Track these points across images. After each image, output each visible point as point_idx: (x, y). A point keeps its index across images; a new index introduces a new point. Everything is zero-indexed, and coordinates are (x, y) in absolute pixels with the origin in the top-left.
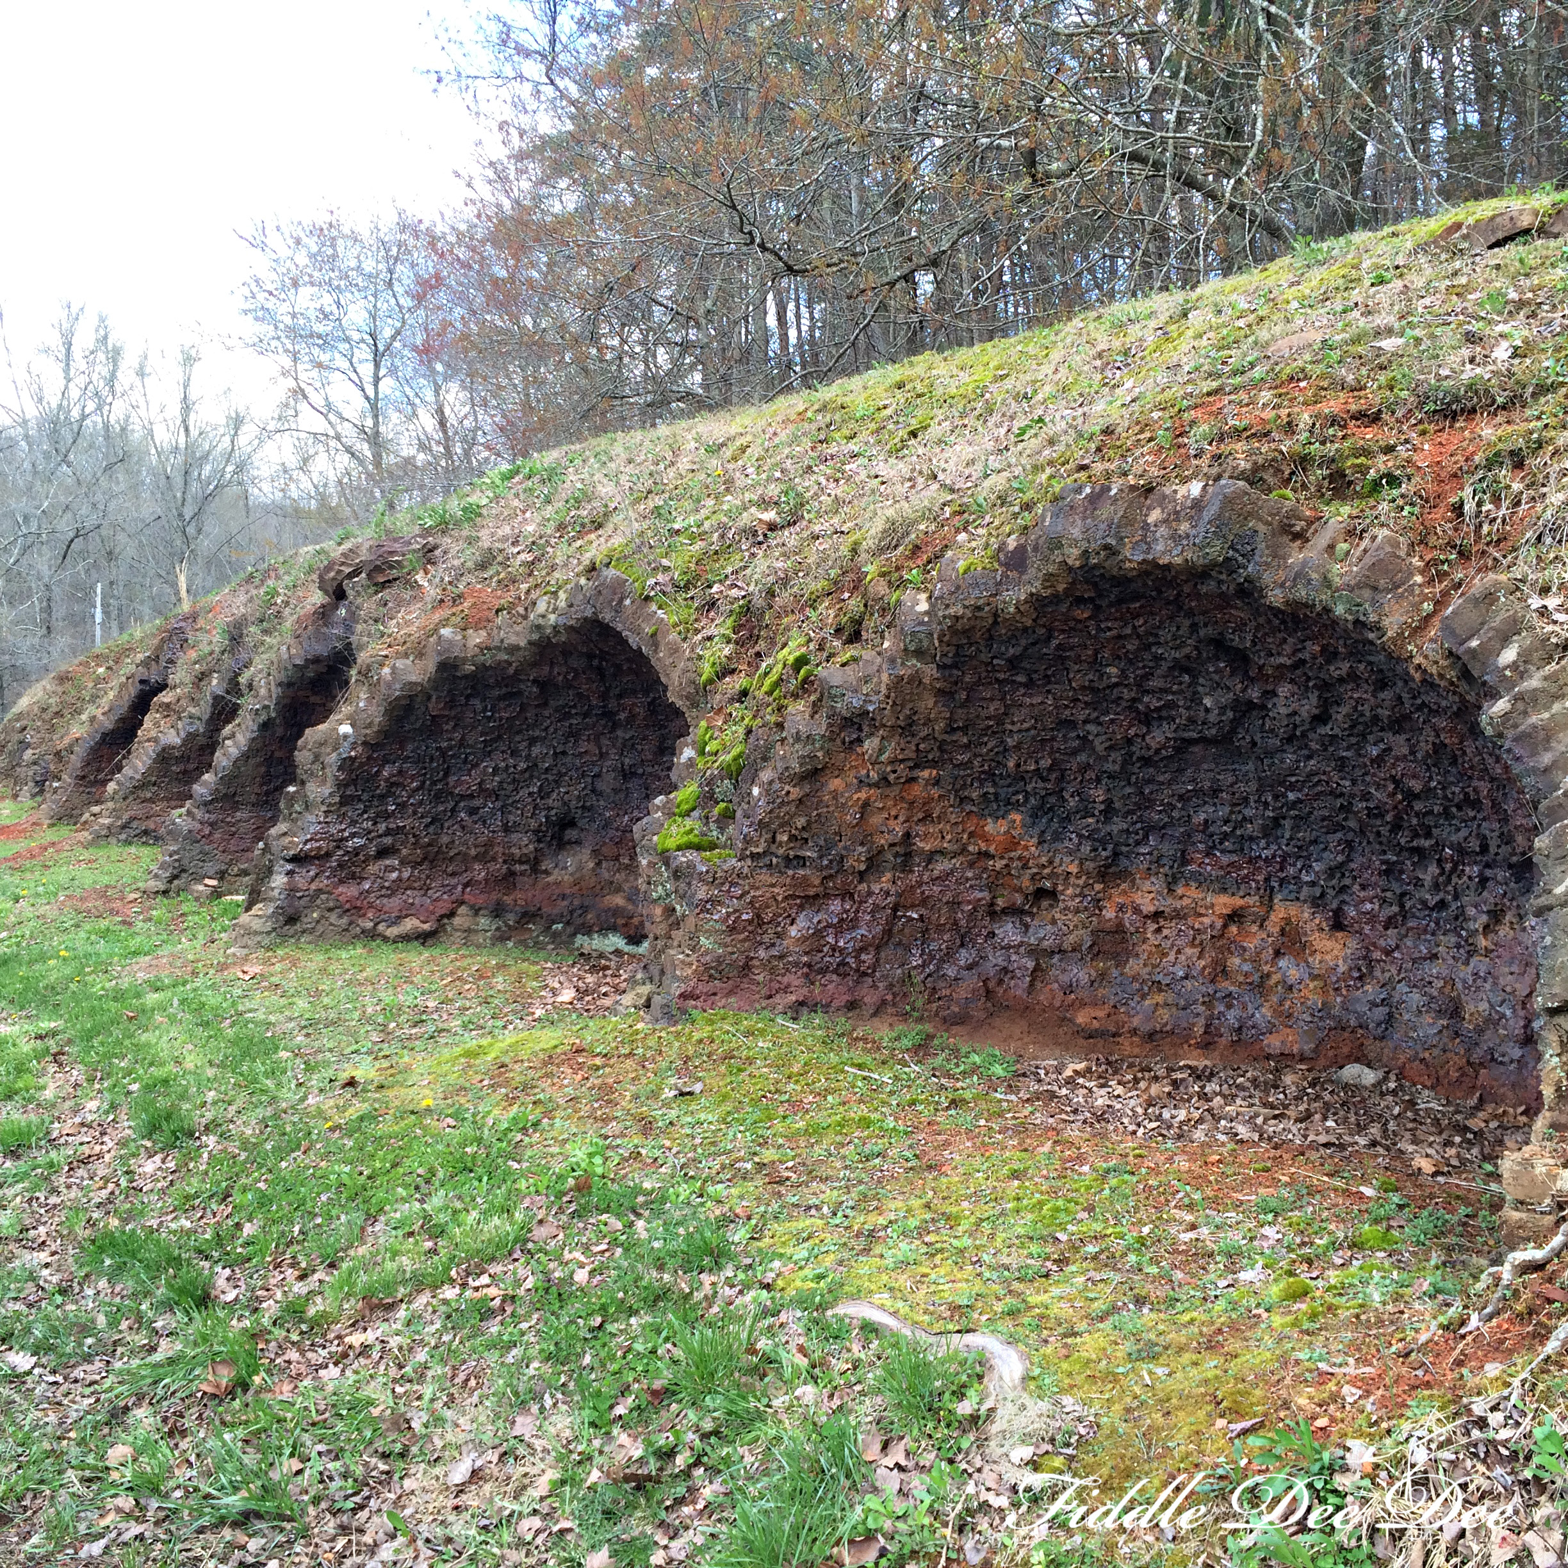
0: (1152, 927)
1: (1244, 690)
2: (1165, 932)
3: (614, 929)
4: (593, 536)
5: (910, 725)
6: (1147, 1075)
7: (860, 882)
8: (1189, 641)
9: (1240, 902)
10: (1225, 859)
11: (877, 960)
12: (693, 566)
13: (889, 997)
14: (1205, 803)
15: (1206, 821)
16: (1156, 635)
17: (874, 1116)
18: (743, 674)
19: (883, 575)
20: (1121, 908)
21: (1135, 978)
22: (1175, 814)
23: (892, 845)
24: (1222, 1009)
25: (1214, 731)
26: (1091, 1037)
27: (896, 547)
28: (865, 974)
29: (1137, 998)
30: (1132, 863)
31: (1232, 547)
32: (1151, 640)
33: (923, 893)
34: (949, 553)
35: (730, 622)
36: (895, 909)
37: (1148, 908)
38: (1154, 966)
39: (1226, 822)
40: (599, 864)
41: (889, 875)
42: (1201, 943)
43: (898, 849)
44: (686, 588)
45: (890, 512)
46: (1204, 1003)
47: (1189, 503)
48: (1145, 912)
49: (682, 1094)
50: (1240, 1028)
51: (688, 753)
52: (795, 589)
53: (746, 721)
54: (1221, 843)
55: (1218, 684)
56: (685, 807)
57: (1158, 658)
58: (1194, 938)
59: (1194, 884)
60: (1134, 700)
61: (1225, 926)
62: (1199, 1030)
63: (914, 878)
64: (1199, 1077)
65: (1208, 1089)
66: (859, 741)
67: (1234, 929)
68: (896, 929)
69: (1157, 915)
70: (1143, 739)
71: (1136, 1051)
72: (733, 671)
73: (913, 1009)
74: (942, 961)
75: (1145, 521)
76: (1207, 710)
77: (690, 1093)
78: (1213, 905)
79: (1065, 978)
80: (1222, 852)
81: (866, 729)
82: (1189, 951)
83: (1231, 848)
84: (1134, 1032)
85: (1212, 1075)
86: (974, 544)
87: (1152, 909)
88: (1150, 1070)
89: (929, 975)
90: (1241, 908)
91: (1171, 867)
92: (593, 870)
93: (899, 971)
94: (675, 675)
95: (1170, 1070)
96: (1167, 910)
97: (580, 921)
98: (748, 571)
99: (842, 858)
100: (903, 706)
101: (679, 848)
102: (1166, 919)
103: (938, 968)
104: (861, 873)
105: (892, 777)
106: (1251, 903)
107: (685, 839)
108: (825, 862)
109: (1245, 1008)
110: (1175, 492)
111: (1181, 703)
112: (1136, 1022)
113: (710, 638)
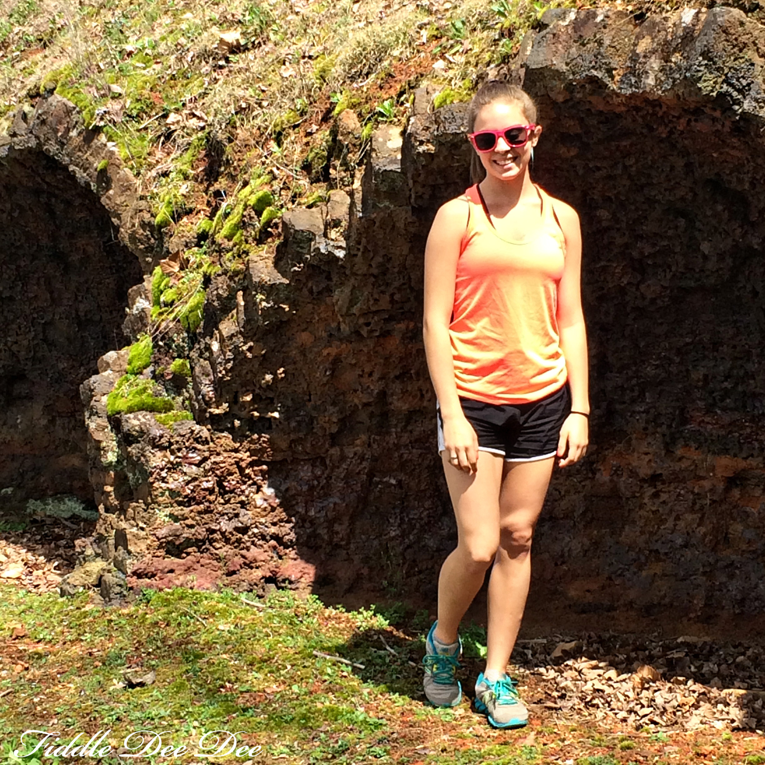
0: (650, 491)
1: (743, 236)
2: (664, 497)
3: (70, 492)
4: (39, 57)
5: (384, 273)
6: (641, 654)
7: (332, 445)
8: (683, 183)
9: (742, 464)
10: (726, 419)
11: (352, 531)
12: (146, 93)
13: (365, 571)
14: (705, 357)
15: (706, 376)
16: (649, 176)
17: (344, 707)
18: (201, 215)
19: (353, 106)
20: (617, 472)
21: (631, 548)
22: (673, 369)
23: (366, 405)
24: (724, 579)
25: (712, 280)
26: (583, 612)
27: (368, 74)
28: (337, 546)
29: (633, 569)
30: (628, 423)
31: (727, 81)
32: (643, 180)
33: (401, 456)
34: (424, 84)
35: (187, 156)
36: (371, 475)
37: (645, 471)
38: (651, 533)
39: (727, 378)
40: (52, 421)
41: (364, 437)
42: (702, 508)
43: (371, 409)
44: (138, 118)
45: (361, 36)
46: (704, 573)
47: (680, 33)
48: (642, 475)
49: (131, 685)
50: (743, 600)
51: (141, 304)
52: (258, 121)
53: (204, 268)
54: (722, 400)
55: (716, 229)
56: (137, 364)
57: (651, 201)
58: (694, 504)
59: (694, 445)
60: (627, 246)
61: (727, 490)
62: (699, 602)
63: (392, 439)
64: (696, 656)
65: (705, 669)
66: (329, 290)
67: (736, 493)
68: (371, 498)
69: (654, 479)
70: (638, 289)
71: (633, 626)
72: (189, 212)
73: (391, 584)
74: (423, 530)
75: (634, 51)
76: (705, 258)
77: (142, 684)
78: (713, 469)
79: (557, 548)
80: (724, 409)
81: (335, 278)
82: (689, 517)
83: (732, 405)
84: (630, 605)
85: (711, 653)
86: (451, 73)
87: (650, 472)
88: (645, 649)
89: (409, 547)
90: (744, 470)
91: (670, 427)
92: (46, 427)
93: (376, 543)
94: (126, 216)
95: (667, 648)
96: (665, 473)
97: (31, 484)
98: (207, 100)
99: (312, 419)
100: (376, 253)
101: (131, 410)
102: (663, 483)
103: (419, 539)
104: (333, 437)
105: (364, 332)
106: (754, 464)
107: (138, 399)
108: (293, 424)
109: (748, 578)
110: (666, 19)
111: (678, 249)
112: (632, 594)
113: (165, 174)
